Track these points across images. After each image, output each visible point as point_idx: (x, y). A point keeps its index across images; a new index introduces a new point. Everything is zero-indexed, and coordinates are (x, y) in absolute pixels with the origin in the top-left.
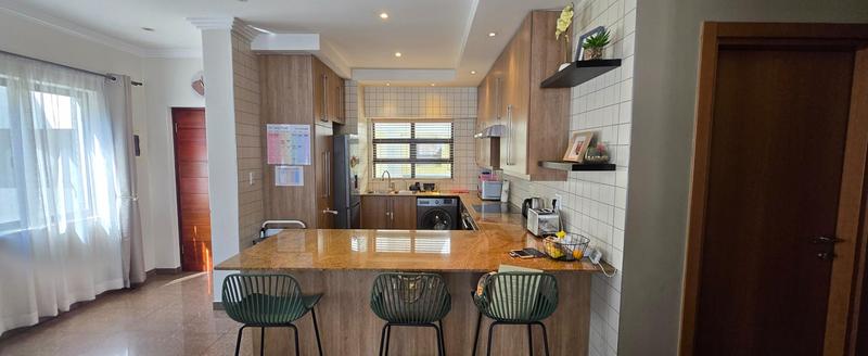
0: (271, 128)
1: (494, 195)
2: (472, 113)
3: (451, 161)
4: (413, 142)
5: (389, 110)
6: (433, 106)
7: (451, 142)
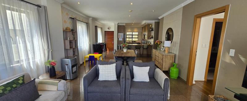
0: (119, 34)
1: (144, 42)
2: (141, 31)
3: (138, 38)
4: (132, 35)
5: (129, 30)
6: (136, 30)
7: (138, 35)
